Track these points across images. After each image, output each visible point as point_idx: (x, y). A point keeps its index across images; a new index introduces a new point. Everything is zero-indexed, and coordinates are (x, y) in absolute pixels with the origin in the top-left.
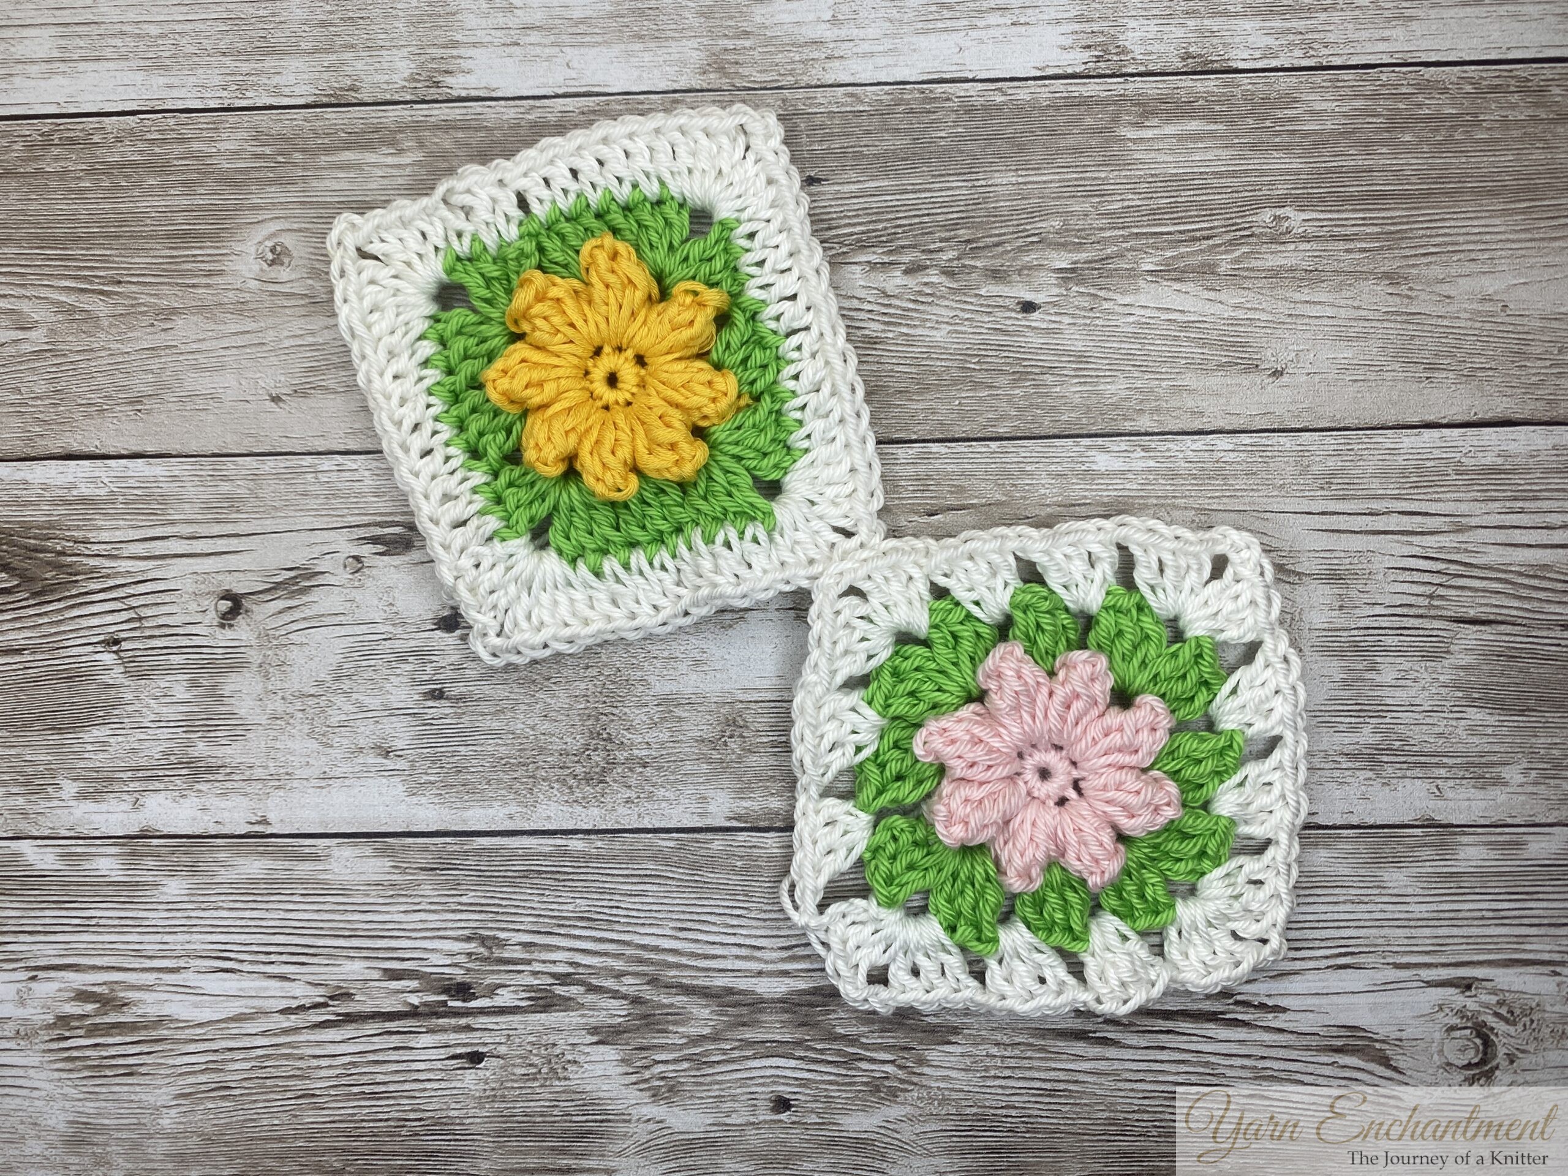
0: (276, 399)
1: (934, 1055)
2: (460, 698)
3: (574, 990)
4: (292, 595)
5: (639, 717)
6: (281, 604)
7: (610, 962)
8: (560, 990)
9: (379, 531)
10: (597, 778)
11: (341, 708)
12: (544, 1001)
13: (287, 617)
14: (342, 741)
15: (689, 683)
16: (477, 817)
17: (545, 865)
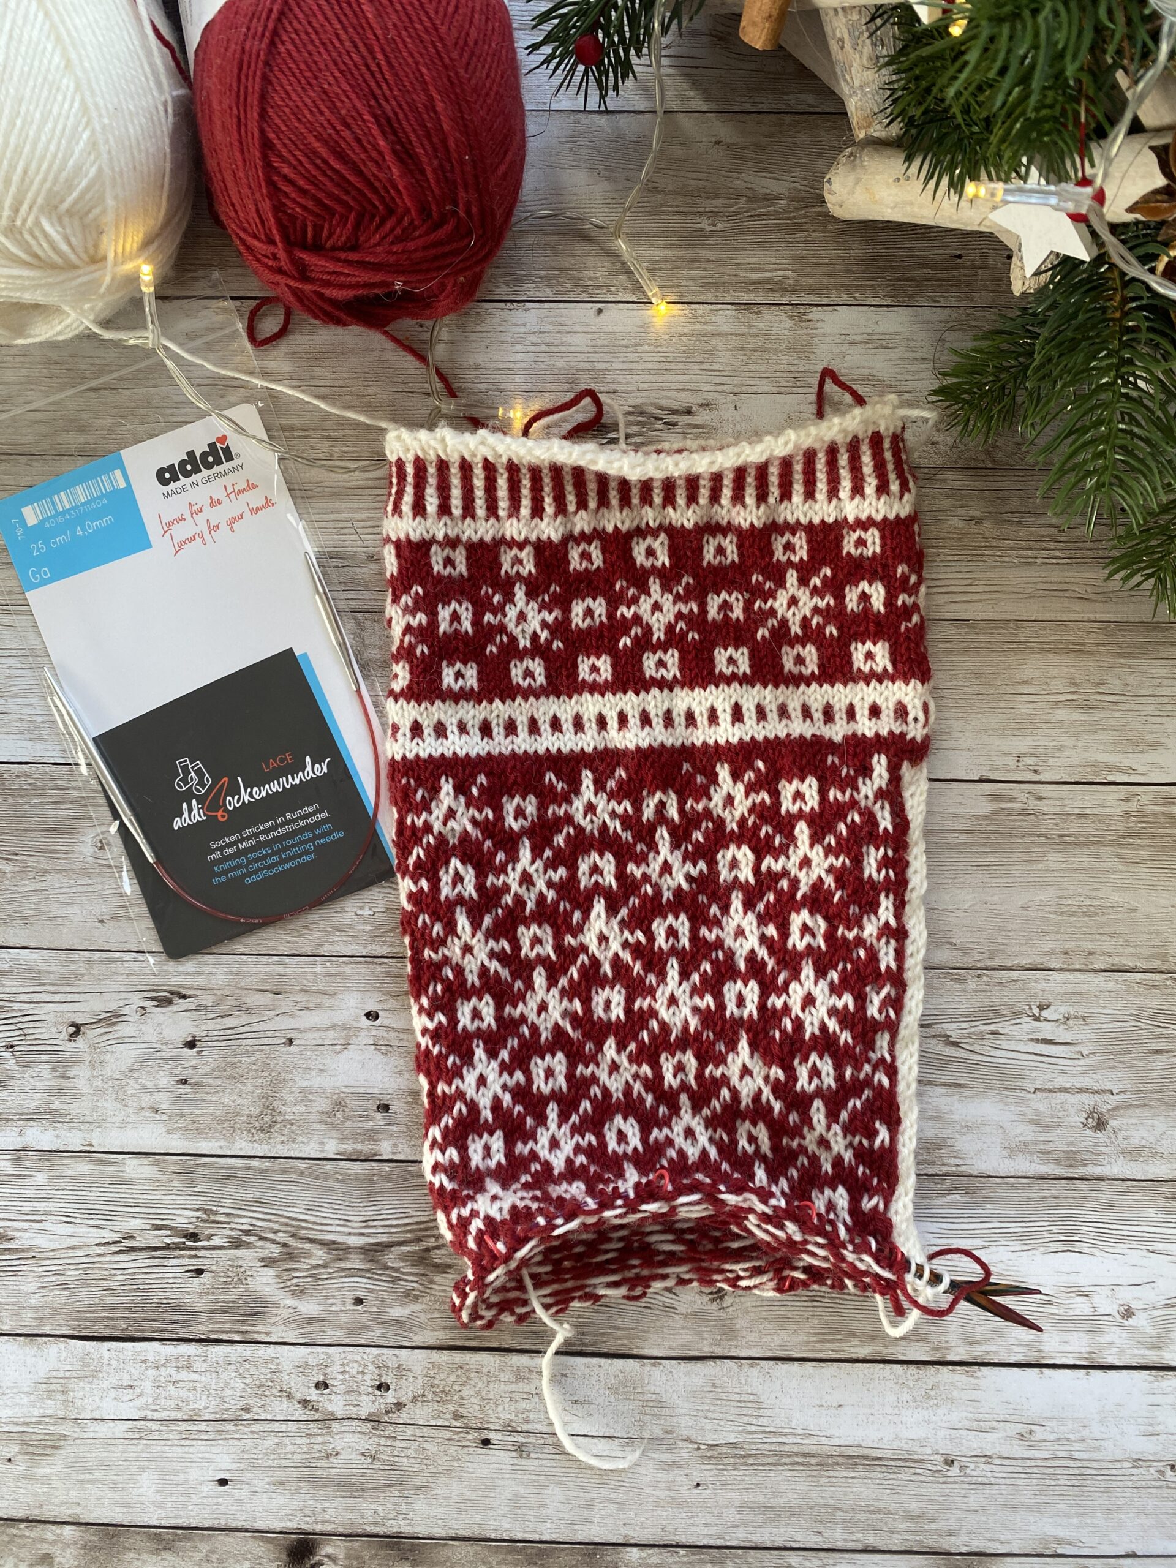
0: (101, 921)
1: (438, 1279)
2: (196, 1084)
3: (252, 1239)
4: (108, 1025)
5: (289, 1098)
6: (101, 1031)
7: (271, 1225)
8: (245, 1238)
9: (155, 994)
10: (267, 1129)
11: (133, 1086)
12: (236, 1244)
13: (105, 1038)
14: (133, 1103)
15: (316, 1082)
16: (204, 1147)
17: (240, 1173)
